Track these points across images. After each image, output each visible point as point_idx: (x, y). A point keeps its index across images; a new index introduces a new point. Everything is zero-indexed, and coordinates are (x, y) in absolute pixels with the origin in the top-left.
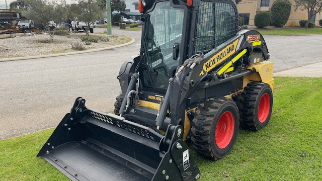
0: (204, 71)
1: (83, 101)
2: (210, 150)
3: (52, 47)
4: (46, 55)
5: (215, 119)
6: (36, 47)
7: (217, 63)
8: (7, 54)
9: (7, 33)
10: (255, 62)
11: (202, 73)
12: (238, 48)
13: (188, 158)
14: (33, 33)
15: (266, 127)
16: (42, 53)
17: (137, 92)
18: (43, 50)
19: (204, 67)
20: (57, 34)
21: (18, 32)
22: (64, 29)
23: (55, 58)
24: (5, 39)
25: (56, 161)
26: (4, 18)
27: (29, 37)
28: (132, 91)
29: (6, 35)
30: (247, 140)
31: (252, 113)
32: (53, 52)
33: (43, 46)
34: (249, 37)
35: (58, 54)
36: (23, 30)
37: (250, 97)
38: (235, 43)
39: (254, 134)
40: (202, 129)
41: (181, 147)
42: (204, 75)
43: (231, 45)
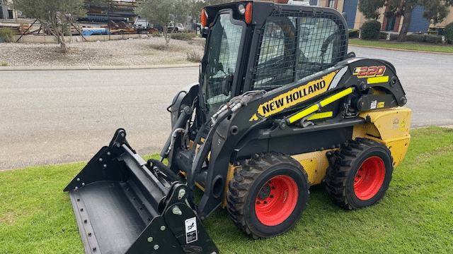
0: (258, 115)
1: (123, 135)
2: (244, 224)
3: (164, 55)
4: (153, 66)
5: (254, 184)
6: (145, 54)
7: (286, 105)
8: (109, 61)
9: (119, 33)
10: (372, 108)
11: (255, 117)
12: (334, 85)
13: (195, 228)
14: (150, 35)
15: (369, 208)
16: (149, 63)
17: (187, 130)
18: (151, 58)
19: (260, 110)
20: (178, 38)
21: (132, 33)
22: (189, 31)
23: (161, 71)
24: (115, 41)
25: (78, 200)
26: (125, 13)
27: (143, 40)
28: (178, 129)
29: (117, 36)
30: (326, 220)
31: (341, 183)
32: (163, 62)
33: (153, 54)
34: (358, 70)
35: (167, 66)
36: (139, 31)
37: (344, 158)
38: (327, 79)
39: (343, 214)
40: (237, 195)
41: (180, 212)
42: (258, 121)
43: (318, 81)
